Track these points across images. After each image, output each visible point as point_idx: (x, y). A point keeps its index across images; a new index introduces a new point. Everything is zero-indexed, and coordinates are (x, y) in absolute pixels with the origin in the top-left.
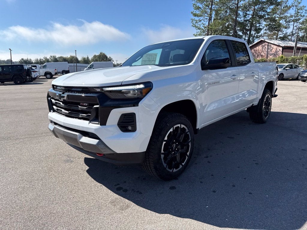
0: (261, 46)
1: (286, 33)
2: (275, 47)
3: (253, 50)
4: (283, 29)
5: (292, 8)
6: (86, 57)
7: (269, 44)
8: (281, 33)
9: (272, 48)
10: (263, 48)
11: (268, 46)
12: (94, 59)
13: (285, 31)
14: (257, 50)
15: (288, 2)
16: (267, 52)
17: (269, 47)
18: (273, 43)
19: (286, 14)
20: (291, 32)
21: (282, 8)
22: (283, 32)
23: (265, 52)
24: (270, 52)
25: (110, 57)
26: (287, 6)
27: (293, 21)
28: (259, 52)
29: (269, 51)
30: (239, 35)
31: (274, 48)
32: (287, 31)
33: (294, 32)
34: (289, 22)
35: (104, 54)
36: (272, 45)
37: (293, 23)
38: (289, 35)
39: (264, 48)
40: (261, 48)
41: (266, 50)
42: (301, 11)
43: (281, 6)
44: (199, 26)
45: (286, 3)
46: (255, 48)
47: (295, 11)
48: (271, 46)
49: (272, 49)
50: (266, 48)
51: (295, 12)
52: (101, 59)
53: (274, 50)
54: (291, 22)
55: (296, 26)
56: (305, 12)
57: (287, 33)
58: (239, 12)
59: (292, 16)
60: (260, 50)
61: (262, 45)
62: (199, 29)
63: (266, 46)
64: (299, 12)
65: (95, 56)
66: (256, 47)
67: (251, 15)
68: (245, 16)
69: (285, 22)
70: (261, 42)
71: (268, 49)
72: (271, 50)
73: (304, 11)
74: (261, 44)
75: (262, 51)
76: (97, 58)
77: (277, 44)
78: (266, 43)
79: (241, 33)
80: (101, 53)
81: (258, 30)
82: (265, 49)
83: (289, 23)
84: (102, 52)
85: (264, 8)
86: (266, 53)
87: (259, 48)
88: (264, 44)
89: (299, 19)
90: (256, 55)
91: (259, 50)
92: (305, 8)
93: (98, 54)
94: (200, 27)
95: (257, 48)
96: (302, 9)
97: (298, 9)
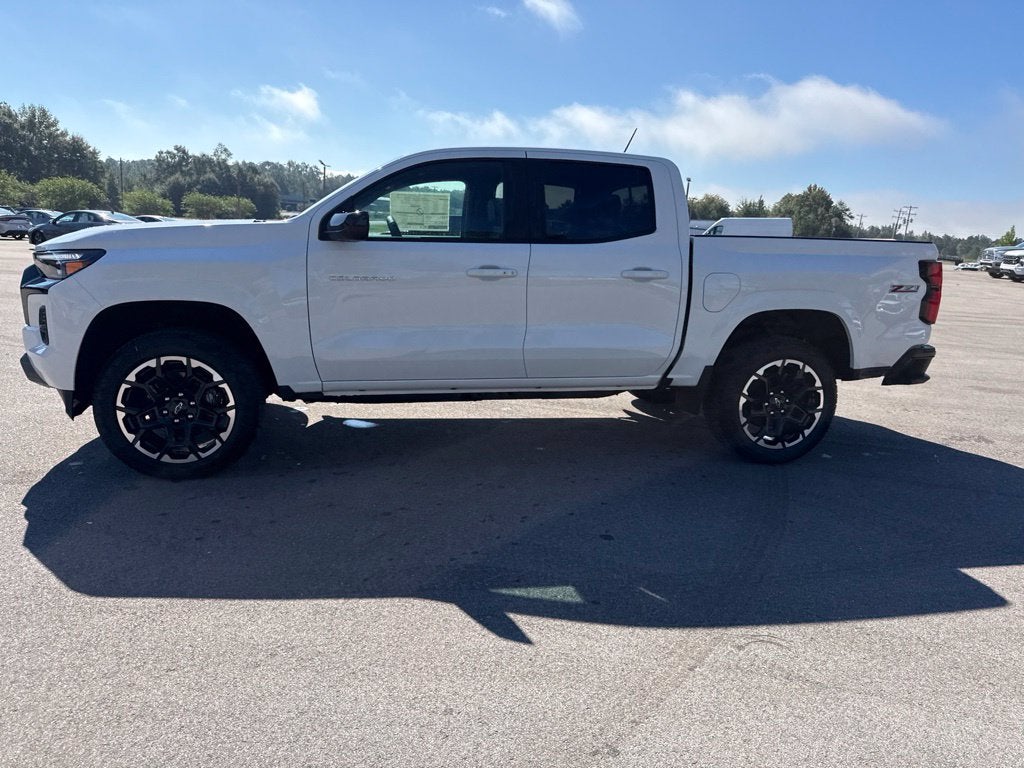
6: (757, 201)
12: (783, 210)
25: (841, 204)
35: (822, 192)
52: (807, 208)
65: (788, 199)
76: (792, 205)
80: (810, 189)
84: (816, 186)
93: (801, 193)
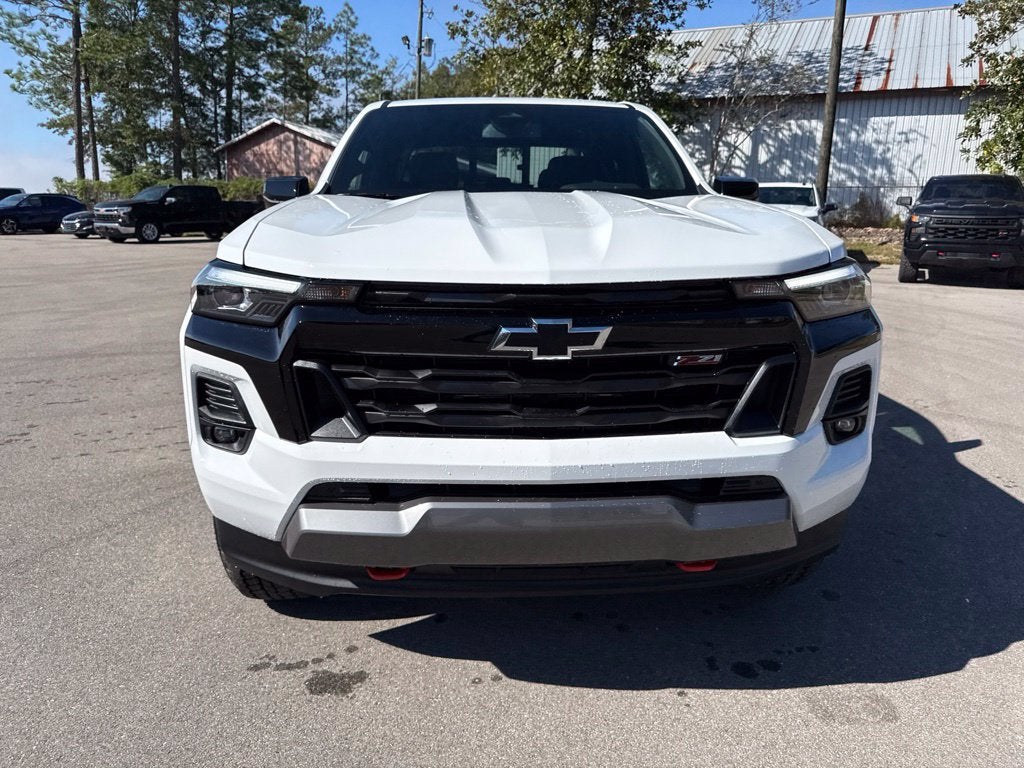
0: (272, 140)
1: (330, 110)
2: (317, 149)
3: (249, 151)
4: (321, 96)
5: (336, 35)
7: (299, 139)
8: (315, 107)
9: (308, 151)
10: (280, 148)
11: (296, 143)
13: (325, 103)
14: (262, 154)
15: (322, 15)
16: (297, 161)
17: (300, 148)
18: (309, 135)
19: (322, 51)
20: (342, 108)
21: (310, 28)
22: (321, 103)
23: (288, 162)
24: (305, 164)
26: (320, 27)
27: (344, 74)
28: (271, 162)
29: (301, 158)
30: (190, 96)
31: (315, 150)
32: (332, 104)
33: (350, 109)
34: (334, 75)
36: (307, 142)
37: (344, 80)
38: (338, 117)
39: (284, 148)
40: (275, 148)
41: (293, 156)
42: (361, 50)
43: (306, 23)
44: (28, 39)
45: (318, 18)
46: (256, 148)
47: (346, 46)
48: (305, 144)
49: (309, 156)
50: (289, 148)
51: (344, 49)
53: (314, 157)
54: (340, 77)
55: (353, 92)
56: (370, 52)
57: (332, 108)
58: (182, 17)
59: (339, 60)
60: (273, 153)
61: (277, 138)
62: (30, 51)
63: (291, 143)
64: (355, 52)
66: (258, 144)
67: (225, 34)
68: (204, 36)
69: (322, 76)
70: (274, 129)
71: (297, 152)
72: (308, 158)
73: (368, 49)
74: (274, 137)
75: (280, 159)
77: (323, 141)
78: (287, 133)
79: (194, 91)
81: (253, 88)
82: (287, 153)
83: (335, 79)
85: (263, 18)
86: (293, 164)
87: (270, 146)
88: (282, 136)
89: (360, 73)
90: (263, 170)
91: (268, 155)
92: (368, 42)
94: (36, 46)
95: (263, 146)
96: (361, 45)
97: (353, 43)
